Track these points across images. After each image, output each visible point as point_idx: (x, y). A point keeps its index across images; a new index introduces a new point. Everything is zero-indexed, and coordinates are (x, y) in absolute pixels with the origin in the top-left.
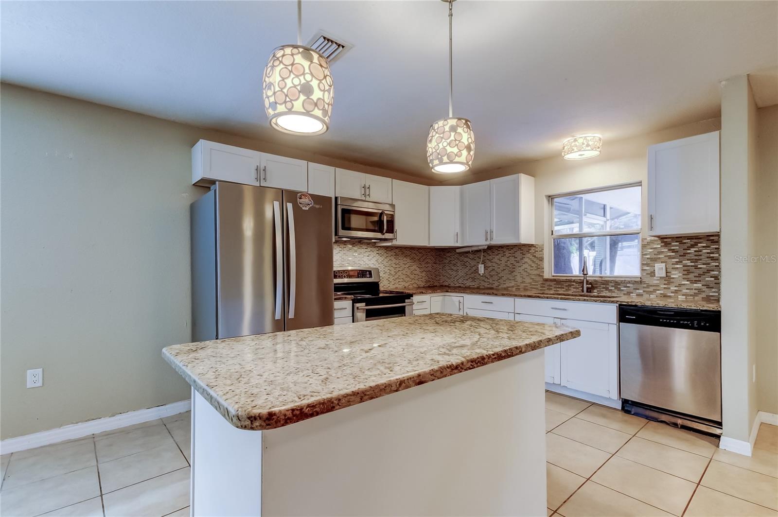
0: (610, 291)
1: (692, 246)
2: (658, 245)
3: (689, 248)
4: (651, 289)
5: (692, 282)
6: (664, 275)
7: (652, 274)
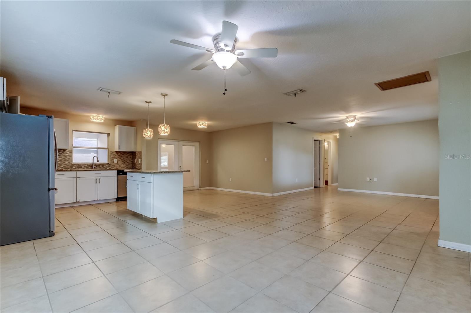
0: (101, 168)
1: (123, 154)
2: (115, 153)
3: (122, 155)
4: (113, 167)
5: (123, 164)
6: (117, 162)
7: (114, 162)
